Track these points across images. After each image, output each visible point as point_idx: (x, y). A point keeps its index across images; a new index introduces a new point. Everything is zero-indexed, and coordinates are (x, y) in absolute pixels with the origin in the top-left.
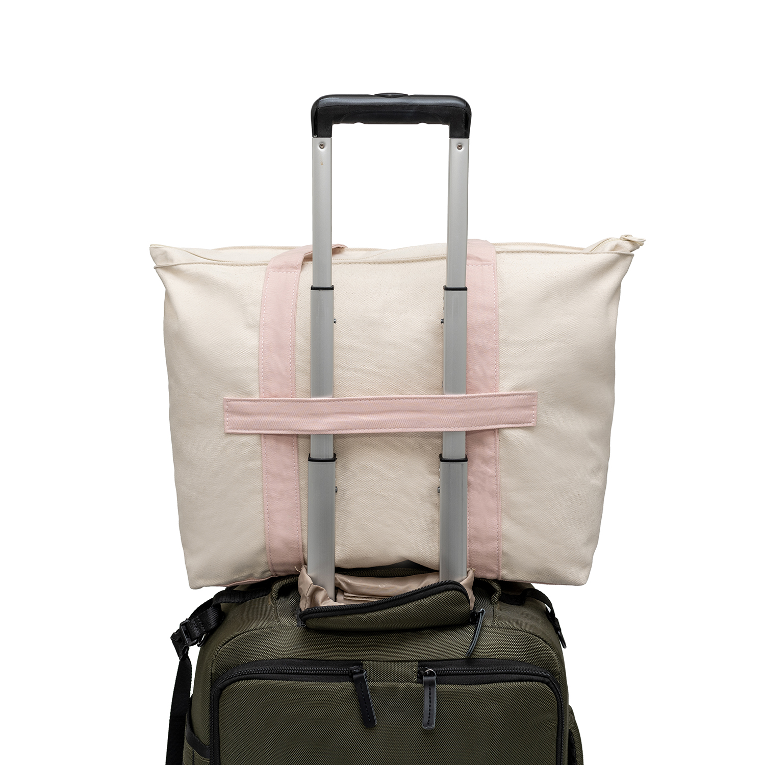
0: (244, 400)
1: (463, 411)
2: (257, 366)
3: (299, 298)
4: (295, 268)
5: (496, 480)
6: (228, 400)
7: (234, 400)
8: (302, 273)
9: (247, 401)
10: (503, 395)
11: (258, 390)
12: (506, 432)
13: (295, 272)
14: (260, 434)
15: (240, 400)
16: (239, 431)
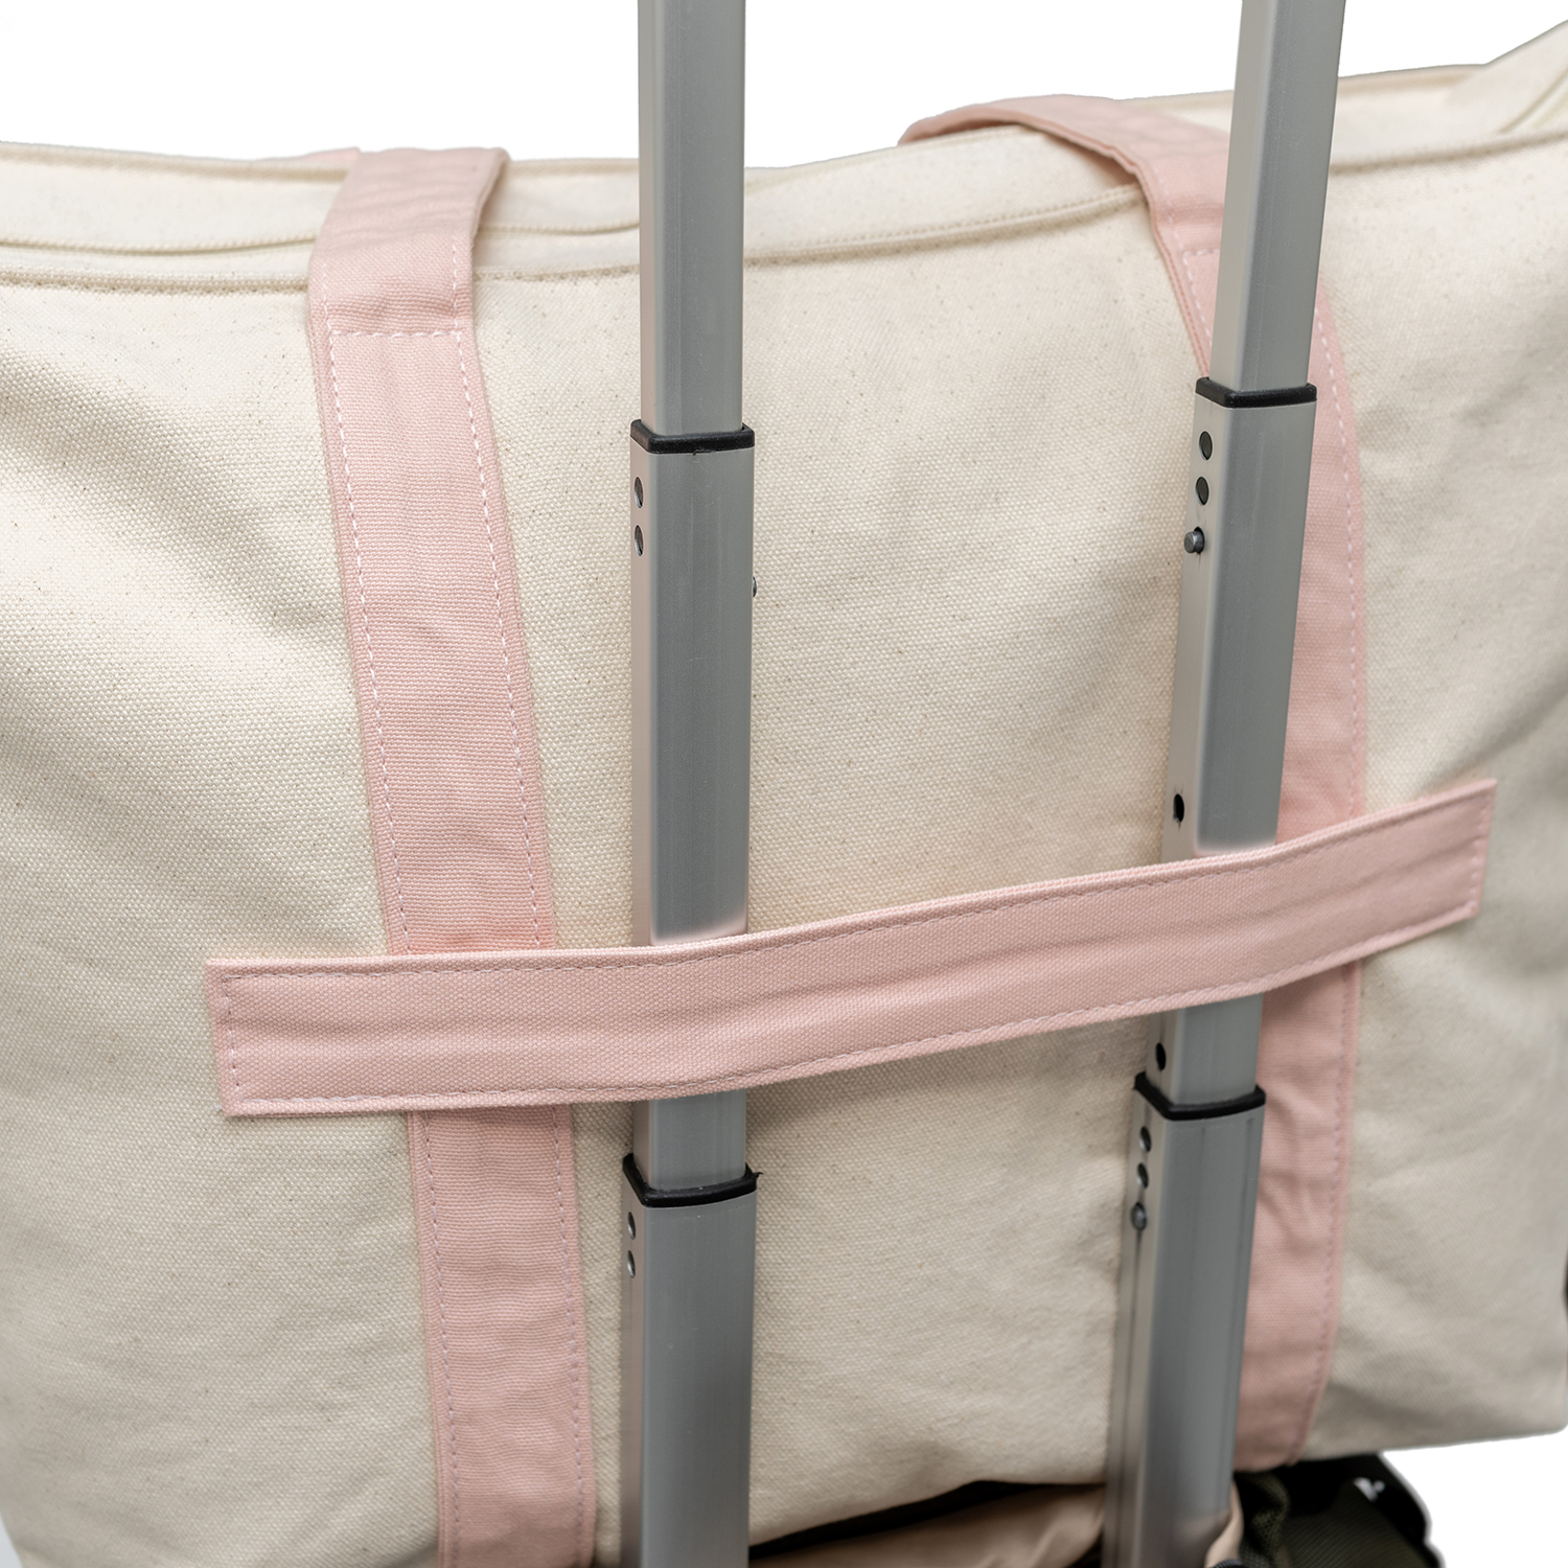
0: (310, 970)
1: (1266, 914)
2: (364, 811)
3: (505, 462)
4: (445, 309)
5: (1340, 1142)
6: (233, 971)
7: (259, 972)
8: (480, 332)
9: (329, 970)
10: (1394, 822)
11: (377, 919)
12: (1398, 963)
13: (447, 331)
14: (404, 1114)
15: (291, 971)
16: (299, 1105)
